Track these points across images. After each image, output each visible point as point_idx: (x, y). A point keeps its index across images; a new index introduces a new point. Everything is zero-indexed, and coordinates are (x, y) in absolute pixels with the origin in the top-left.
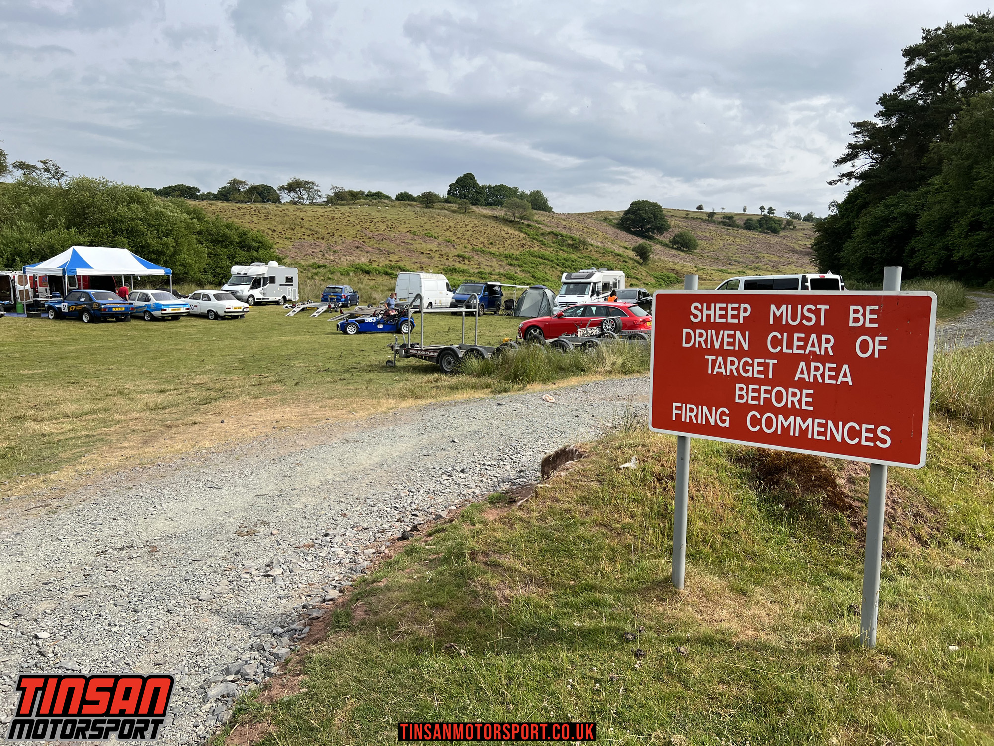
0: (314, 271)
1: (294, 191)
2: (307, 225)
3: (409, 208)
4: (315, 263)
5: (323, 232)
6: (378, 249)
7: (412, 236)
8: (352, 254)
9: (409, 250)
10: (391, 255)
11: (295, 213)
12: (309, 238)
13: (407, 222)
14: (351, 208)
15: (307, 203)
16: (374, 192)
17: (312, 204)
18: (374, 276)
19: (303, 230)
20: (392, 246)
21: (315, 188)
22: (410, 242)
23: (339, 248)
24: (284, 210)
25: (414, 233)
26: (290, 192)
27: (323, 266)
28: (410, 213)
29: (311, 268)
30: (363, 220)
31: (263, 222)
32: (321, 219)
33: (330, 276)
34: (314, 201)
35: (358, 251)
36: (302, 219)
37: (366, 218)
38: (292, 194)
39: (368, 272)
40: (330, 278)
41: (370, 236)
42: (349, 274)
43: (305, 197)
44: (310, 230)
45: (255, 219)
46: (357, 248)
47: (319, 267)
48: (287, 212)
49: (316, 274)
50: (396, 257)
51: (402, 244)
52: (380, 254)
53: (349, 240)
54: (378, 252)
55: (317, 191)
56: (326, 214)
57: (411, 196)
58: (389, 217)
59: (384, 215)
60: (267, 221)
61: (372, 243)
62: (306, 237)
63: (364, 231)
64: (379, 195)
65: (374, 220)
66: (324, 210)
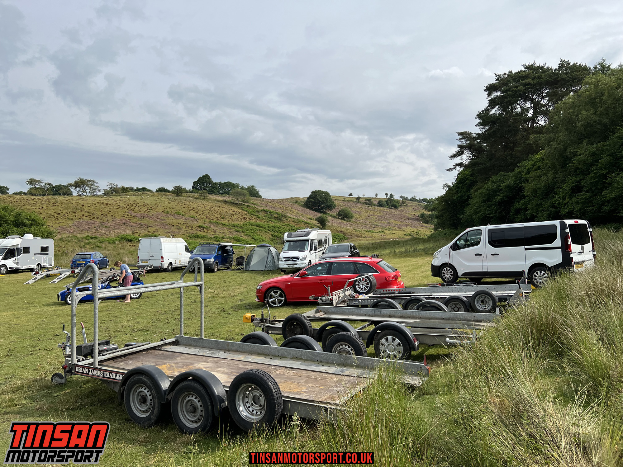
0: (87, 241)
1: (79, 187)
2: (86, 209)
3: (164, 196)
4: (88, 236)
5: (98, 213)
6: (140, 224)
7: (165, 214)
8: (120, 228)
9: (163, 224)
10: (149, 228)
11: (77, 201)
12: (87, 218)
13: (162, 205)
14: (121, 197)
15: (89, 195)
16: (140, 187)
17: (93, 195)
18: (135, 243)
19: (83, 213)
20: (150, 222)
21: (96, 184)
22: (164, 218)
23: (109, 224)
24: (69, 199)
25: (167, 212)
26: (76, 187)
27: (95, 238)
28: (165, 200)
29: (84, 239)
30: (130, 205)
31: (51, 208)
32: (98, 205)
33: (99, 245)
34: (95, 193)
35: (124, 226)
36: (83, 205)
37: (132, 203)
38: (78, 189)
39: (130, 241)
40: (98, 247)
41: (134, 215)
42: (115, 243)
43: (88, 191)
44: (88, 212)
45: (45, 206)
46: (124, 224)
47: (91, 238)
48: (71, 201)
49: (88, 244)
50: (153, 229)
51: (158, 220)
52: (141, 227)
53: (118, 219)
54: (139, 226)
55: (97, 187)
56: (102, 201)
57: (167, 189)
58: (149, 202)
59: (145, 201)
60: (54, 208)
61: (135, 220)
62: (84, 217)
63: (130, 212)
64: (144, 189)
65: (138, 205)
66: (100, 199)
